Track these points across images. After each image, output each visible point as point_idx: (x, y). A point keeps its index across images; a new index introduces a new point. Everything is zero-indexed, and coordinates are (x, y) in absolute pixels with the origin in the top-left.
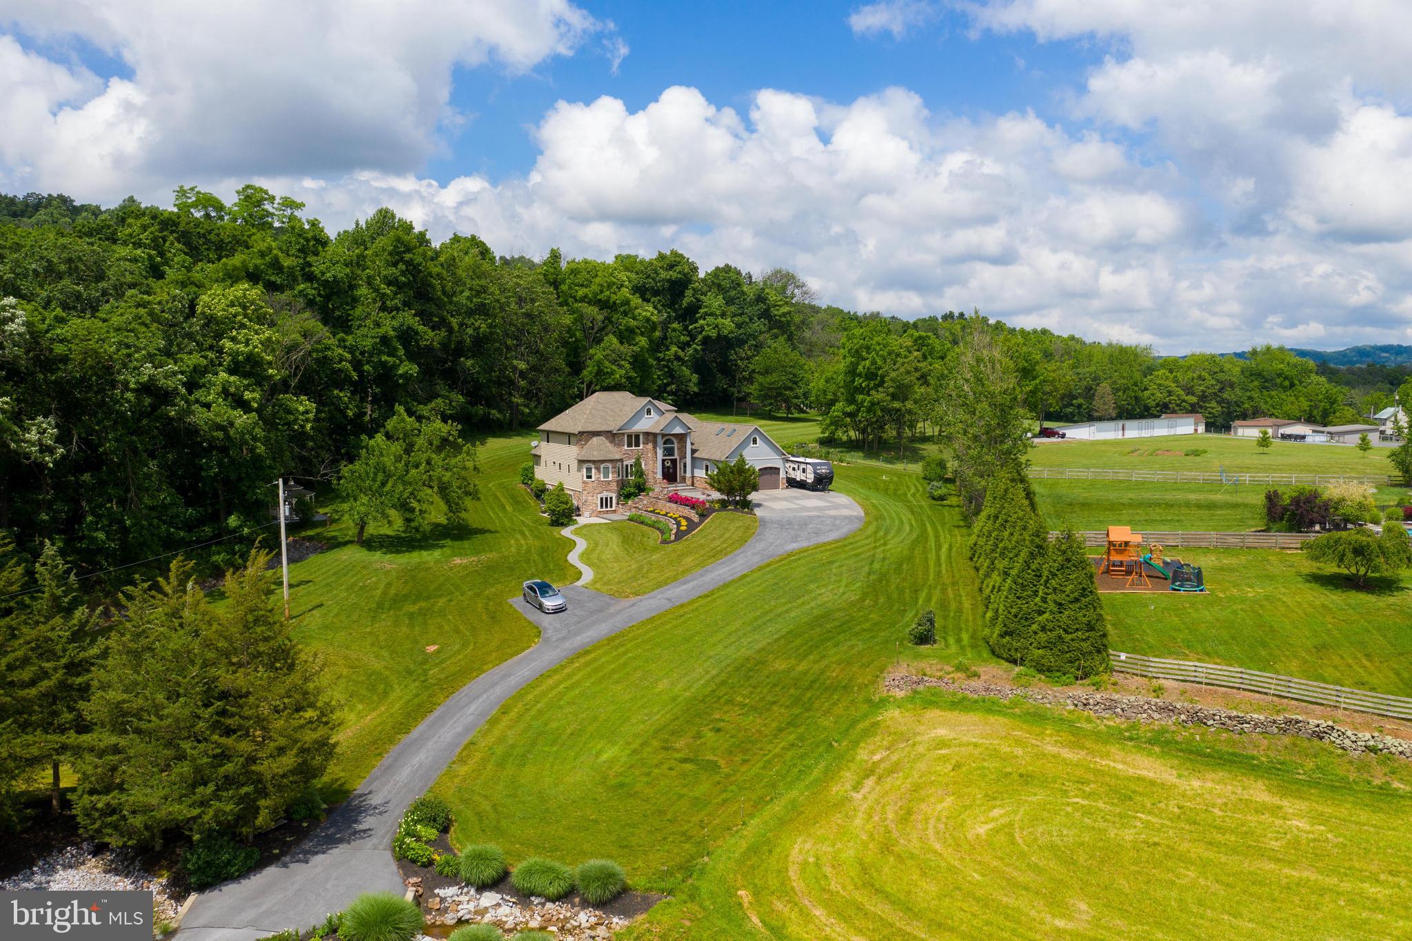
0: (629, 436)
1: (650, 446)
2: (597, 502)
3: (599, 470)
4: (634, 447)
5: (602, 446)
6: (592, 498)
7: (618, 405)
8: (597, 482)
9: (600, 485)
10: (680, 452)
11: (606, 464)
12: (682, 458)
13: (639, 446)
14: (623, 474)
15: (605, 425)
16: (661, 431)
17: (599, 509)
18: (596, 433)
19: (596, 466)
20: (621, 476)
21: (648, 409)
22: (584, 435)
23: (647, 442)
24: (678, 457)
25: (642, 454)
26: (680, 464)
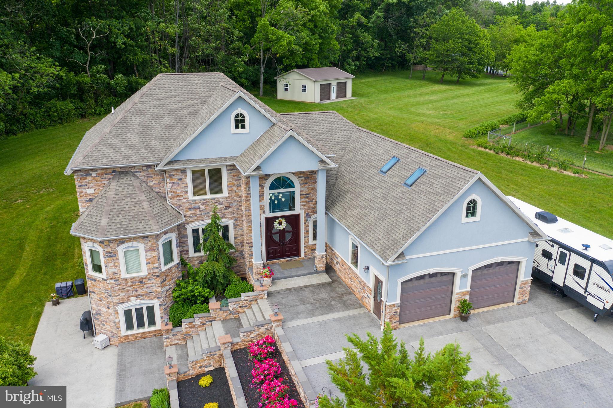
0: (198, 174)
1: (242, 191)
2: (117, 320)
3: (114, 258)
4: (211, 193)
5: (126, 200)
6: (107, 310)
7: (192, 103)
8: (112, 281)
9: (122, 287)
10: (306, 202)
11: (130, 244)
12: (311, 211)
13: (221, 192)
14: (186, 248)
15: (143, 151)
16: (254, 170)
17: (124, 331)
18: (119, 170)
19: (106, 250)
20: (172, 260)
21: (238, 114)
22: (90, 175)
23: (237, 183)
24: (303, 211)
25: (227, 208)
26: (305, 224)
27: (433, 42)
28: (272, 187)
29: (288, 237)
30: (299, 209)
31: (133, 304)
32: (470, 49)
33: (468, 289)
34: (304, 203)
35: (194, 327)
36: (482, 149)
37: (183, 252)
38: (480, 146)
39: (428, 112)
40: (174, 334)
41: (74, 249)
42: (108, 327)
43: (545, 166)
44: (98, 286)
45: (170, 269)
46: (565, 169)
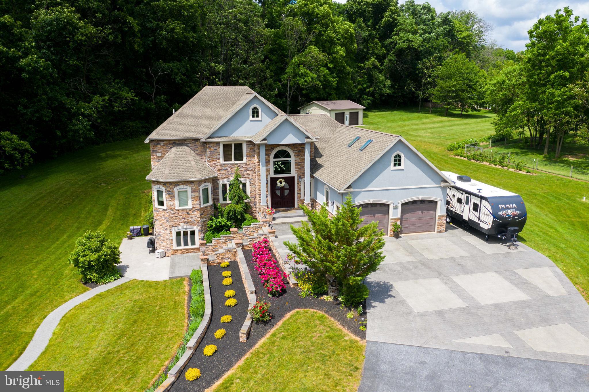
0: (227, 147)
1: (255, 160)
2: (171, 238)
3: (172, 195)
4: (235, 160)
5: (181, 160)
6: (165, 232)
7: (226, 104)
8: (170, 210)
9: (175, 215)
10: (299, 168)
11: (182, 186)
12: (301, 176)
13: (242, 160)
14: (217, 197)
15: (193, 130)
16: (262, 141)
17: (175, 247)
18: (177, 142)
19: (167, 189)
20: (208, 202)
21: (254, 108)
22: (160, 144)
23: (253, 154)
24: (297, 174)
25: (245, 171)
26: (298, 184)
27: (438, 80)
28: (275, 157)
29: (286, 192)
30: (293, 173)
31: (182, 228)
32: (470, 87)
33: (399, 216)
34: (298, 169)
35: (220, 243)
36: (459, 157)
37: (216, 200)
38: (457, 155)
39: (424, 135)
40: (207, 247)
41: (141, 212)
42: (165, 244)
43: (505, 168)
44: (160, 215)
45: (206, 207)
46: (520, 170)
